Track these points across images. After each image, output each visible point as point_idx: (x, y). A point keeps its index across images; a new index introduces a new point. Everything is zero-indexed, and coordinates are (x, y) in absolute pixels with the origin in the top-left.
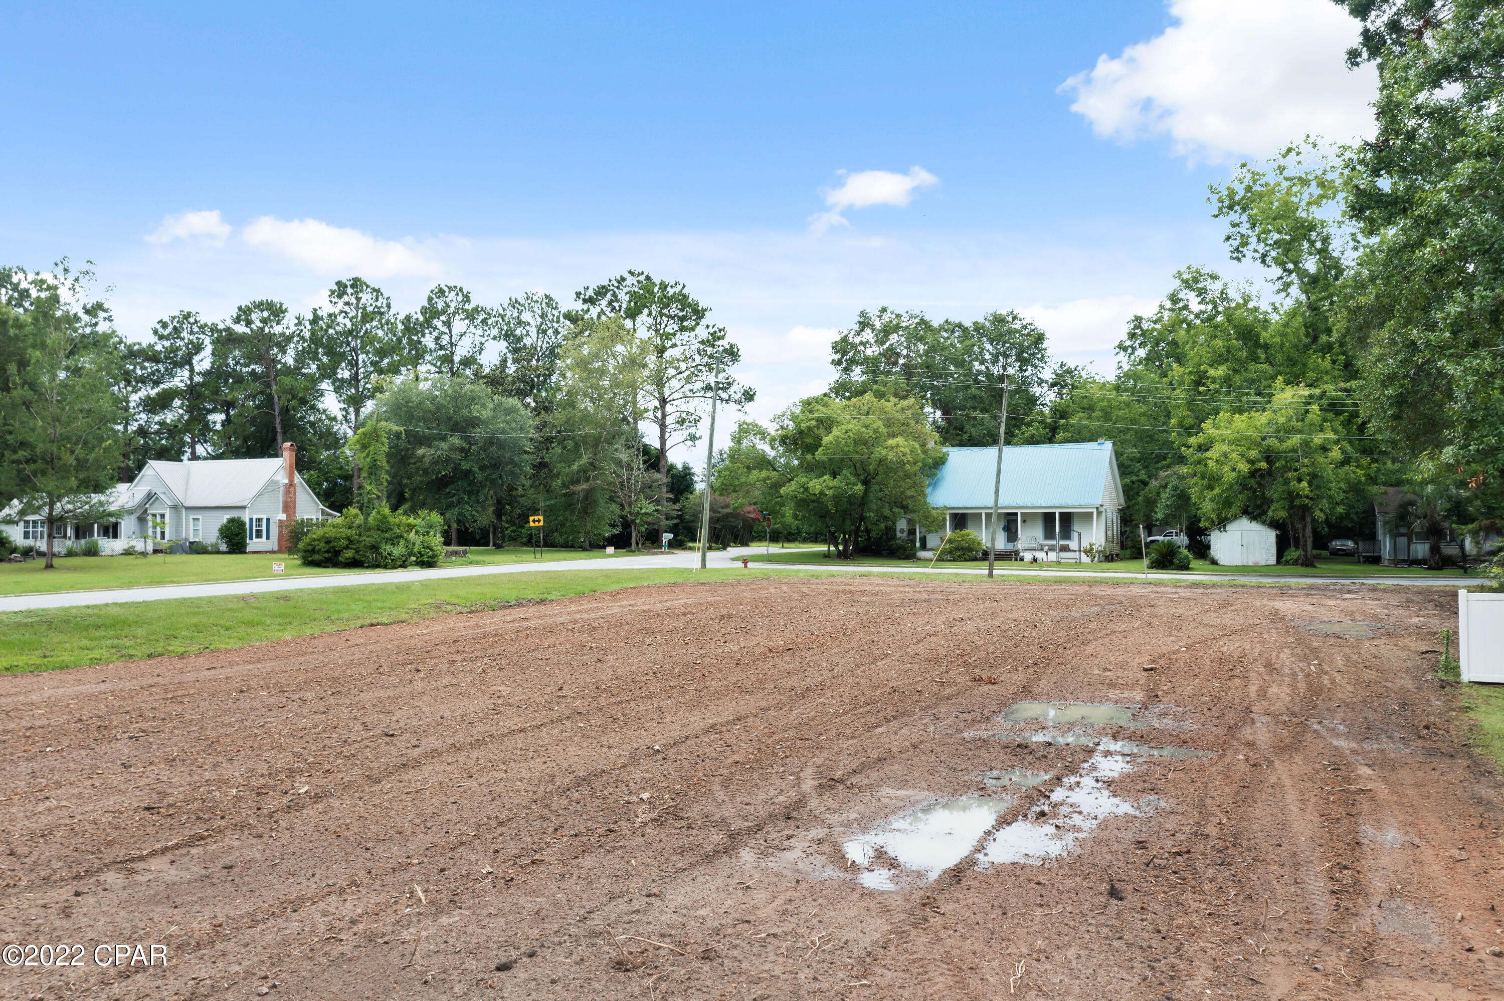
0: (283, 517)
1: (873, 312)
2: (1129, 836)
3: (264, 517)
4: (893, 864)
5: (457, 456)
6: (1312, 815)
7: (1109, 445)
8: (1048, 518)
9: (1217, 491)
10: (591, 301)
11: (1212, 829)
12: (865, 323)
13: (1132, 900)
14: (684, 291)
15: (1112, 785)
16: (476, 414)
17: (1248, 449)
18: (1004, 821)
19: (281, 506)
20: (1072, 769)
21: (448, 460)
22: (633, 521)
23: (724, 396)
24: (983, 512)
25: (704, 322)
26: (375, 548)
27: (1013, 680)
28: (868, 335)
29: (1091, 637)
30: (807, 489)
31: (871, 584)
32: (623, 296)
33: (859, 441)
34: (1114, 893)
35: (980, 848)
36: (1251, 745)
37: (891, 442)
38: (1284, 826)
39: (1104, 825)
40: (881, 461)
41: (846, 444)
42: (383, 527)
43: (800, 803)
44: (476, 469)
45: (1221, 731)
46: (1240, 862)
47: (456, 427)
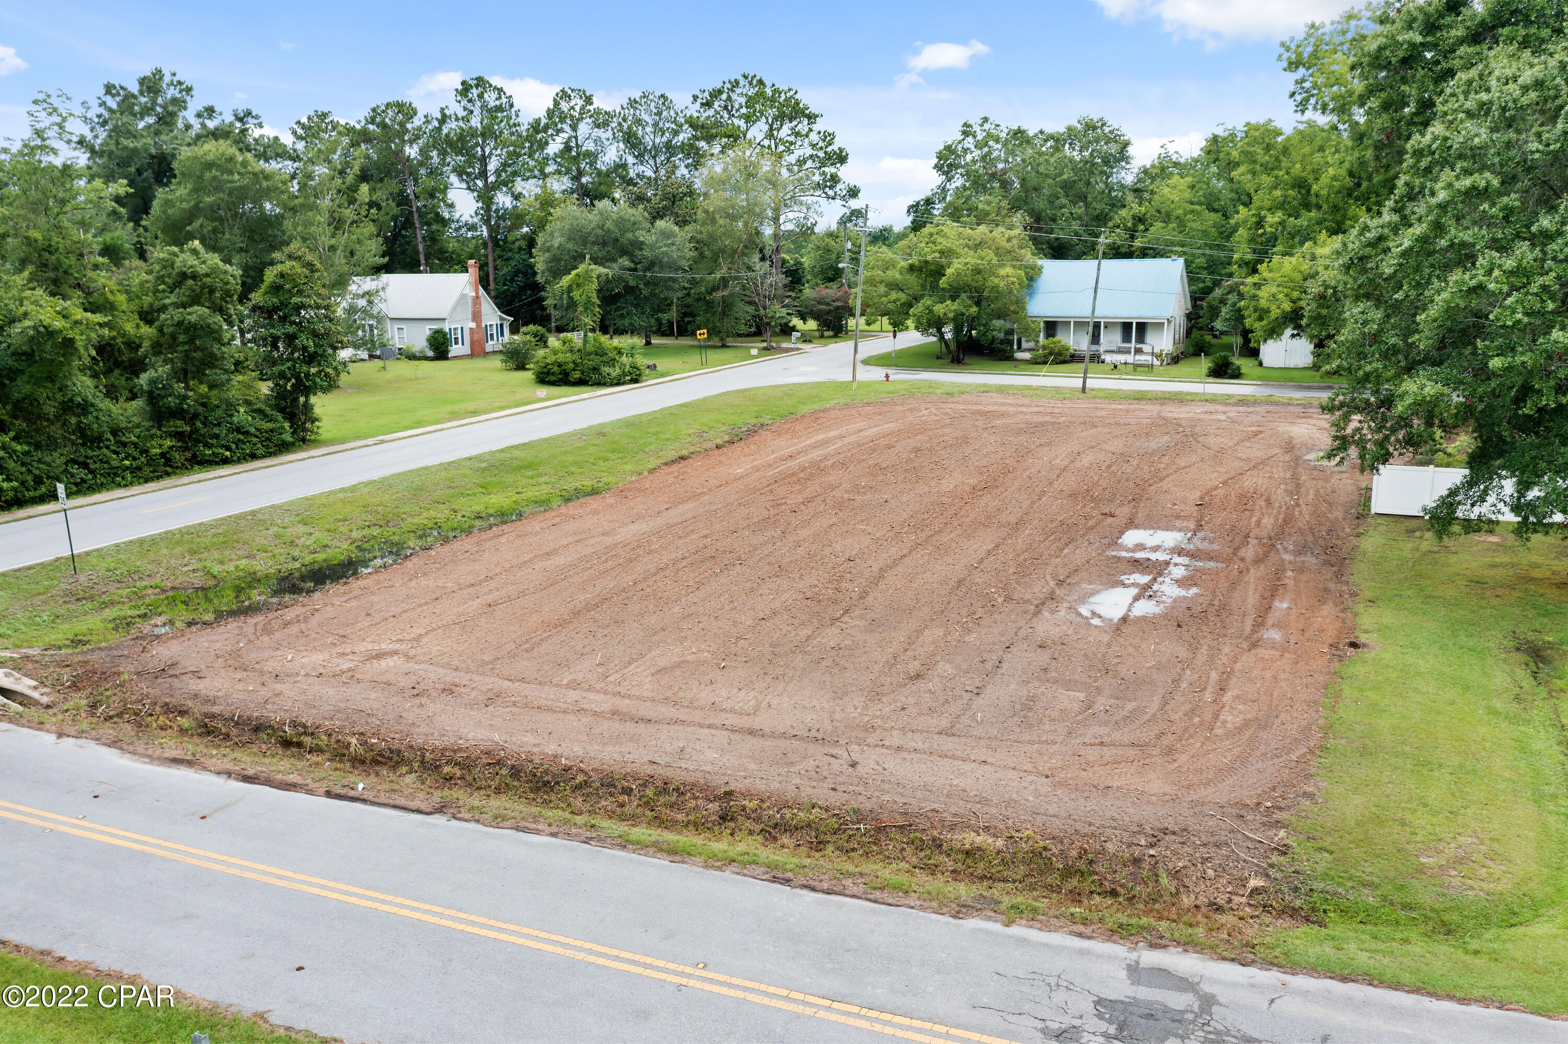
0: (473, 325)
1: (975, 121)
2: (1185, 605)
3: (459, 326)
4: (1100, 617)
5: (627, 275)
6: (1257, 596)
7: (1181, 262)
8: (1127, 327)
9: (1265, 322)
10: (708, 104)
11: (1216, 602)
12: (967, 131)
13: (1185, 628)
14: (796, 97)
15: (1180, 583)
16: (642, 239)
17: (1293, 289)
18: (1136, 599)
19: (470, 316)
20: (1160, 574)
21: (620, 279)
22: (768, 324)
23: (831, 193)
24: (1072, 321)
25: (816, 127)
26: (595, 369)
27: (1124, 512)
28: (969, 142)
29: (1164, 474)
30: (931, 311)
31: (996, 404)
32: (739, 100)
33: (977, 271)
34: (1179, 626)
35: (1129, 611)
36: (1242, 560)
37: (1003, 272)
38: (1244, 601)
39: (1175, 601)
40: (995, 288)
41: (966, 275)
42: (601, 352)
43: (1053, 593)
44: (642, 286)
45: (1230, 551)
46: (1224, 615)
47: (624, 252)
